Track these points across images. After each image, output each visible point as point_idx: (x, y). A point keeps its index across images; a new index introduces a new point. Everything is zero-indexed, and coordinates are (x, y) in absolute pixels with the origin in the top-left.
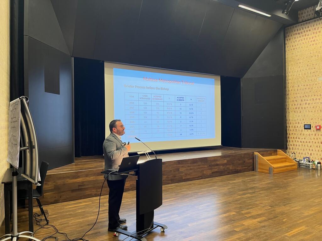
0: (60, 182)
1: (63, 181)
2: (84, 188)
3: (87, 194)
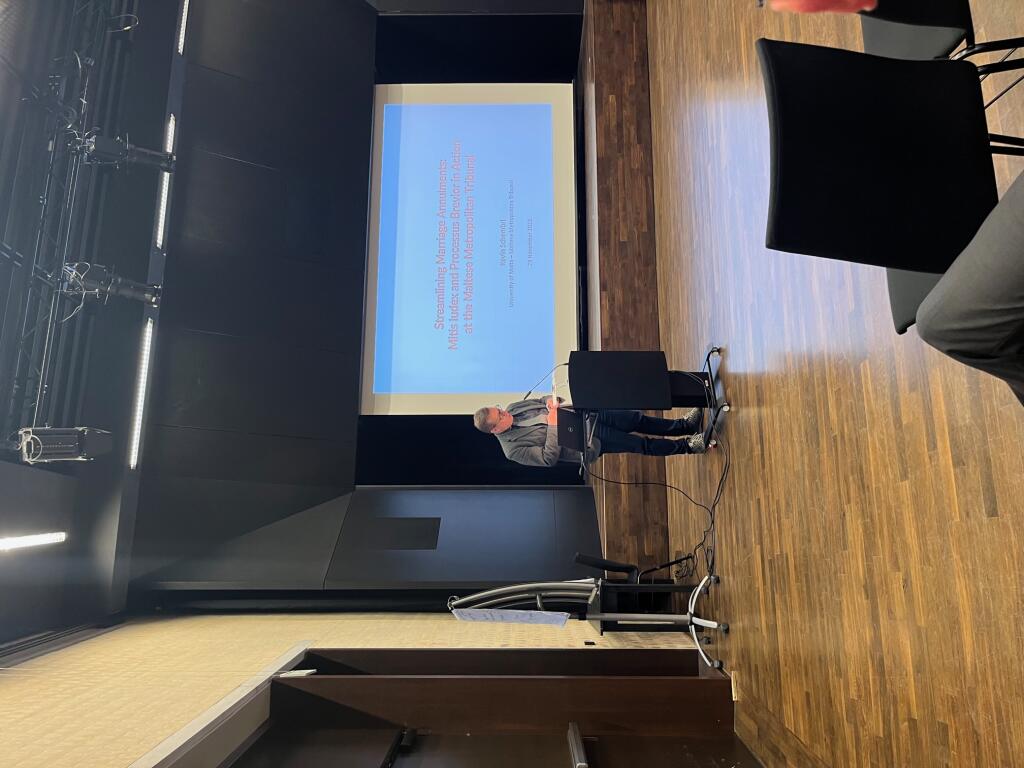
1: (621, 518)
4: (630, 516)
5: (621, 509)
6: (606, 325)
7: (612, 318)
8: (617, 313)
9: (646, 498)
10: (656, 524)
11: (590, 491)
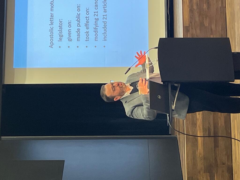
0: (200, 165)
1: (198, 160)
2: (214, 128)
3: (223, 124)
4: (204, 158)
5: (198, 153)
6: (187, 17)
7: (191, 11)
8: (195, 7)
9: (216, 146)
10: (224, 164)
11: (175, 140)
